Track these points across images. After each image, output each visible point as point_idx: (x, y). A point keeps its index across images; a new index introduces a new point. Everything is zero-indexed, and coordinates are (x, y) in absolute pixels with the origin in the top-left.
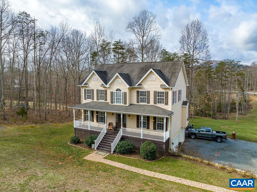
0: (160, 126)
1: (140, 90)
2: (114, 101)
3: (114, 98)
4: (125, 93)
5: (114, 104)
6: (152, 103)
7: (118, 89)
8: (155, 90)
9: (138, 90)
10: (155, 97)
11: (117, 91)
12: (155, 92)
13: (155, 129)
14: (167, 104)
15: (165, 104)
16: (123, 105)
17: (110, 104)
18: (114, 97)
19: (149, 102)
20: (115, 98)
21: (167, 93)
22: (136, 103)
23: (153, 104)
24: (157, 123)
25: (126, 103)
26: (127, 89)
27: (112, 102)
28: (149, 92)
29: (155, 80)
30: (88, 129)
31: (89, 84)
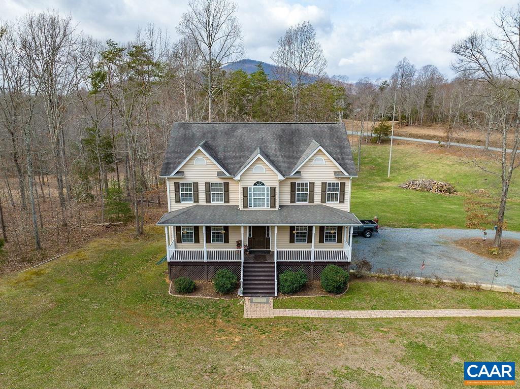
0: (331, 236)
1: (297, 181)
2: (250, 204)
3: (250, 199)
4: (273, 190)
5: (250, 209)
6: (317, 201)
7: (258, 182)
8: (325, 180)
9: (293, 181)
10: (323, 192)
11: (255, 185)
12: (324, 184)
13: (321, 241)
14: (342, 201)
15: (340, 201)
16: (269, 209)
17: (241, 208)
18: (250, 196)
19: (312, 200)
20: (253, 198)
21: (343, 185)
22: (289, 203)
23: (320, 203)
24: (325, 231)
25: (273, 206)
26: (278, 182)
27: (245, 206)
28: (312, 184)
29: (324, 164)
30: (203, 260)
31: (185, 173)
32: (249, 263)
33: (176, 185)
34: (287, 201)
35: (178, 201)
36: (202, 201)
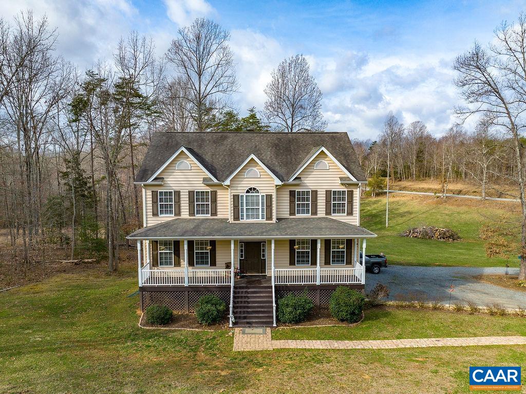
0: (338, 257)
1: (297, 189)
2: (242, 216)
3: (242, 209)
4: (269, 197)
5: (241, 221)
6: (321, 212)
7: (251, 189)
8: (329, 188)
9: (293, 189)
10: (328, 202)
11: (248, 192)
12: (328, 193)
13: (327, 262)
14: (350, 213)
15: (347, 213)
16: (264, 221)
17: (231, 220)
18: (242, 206)
19: (315, 212)
20: (245, 208)
21: (351, 194)
22: (288, 216)
23: (324, 216)
24: (332, 250)
25: (269, 217)
26: (274, 188)
27: (236, 218)
28: (315, 193)
29: (328, 168)
30: (183, 284)
31: (165, 179)
32: (240, 288)
33: (154, 194)
34: (286, 214)
35: (155, 214)
36: (185, 214)
